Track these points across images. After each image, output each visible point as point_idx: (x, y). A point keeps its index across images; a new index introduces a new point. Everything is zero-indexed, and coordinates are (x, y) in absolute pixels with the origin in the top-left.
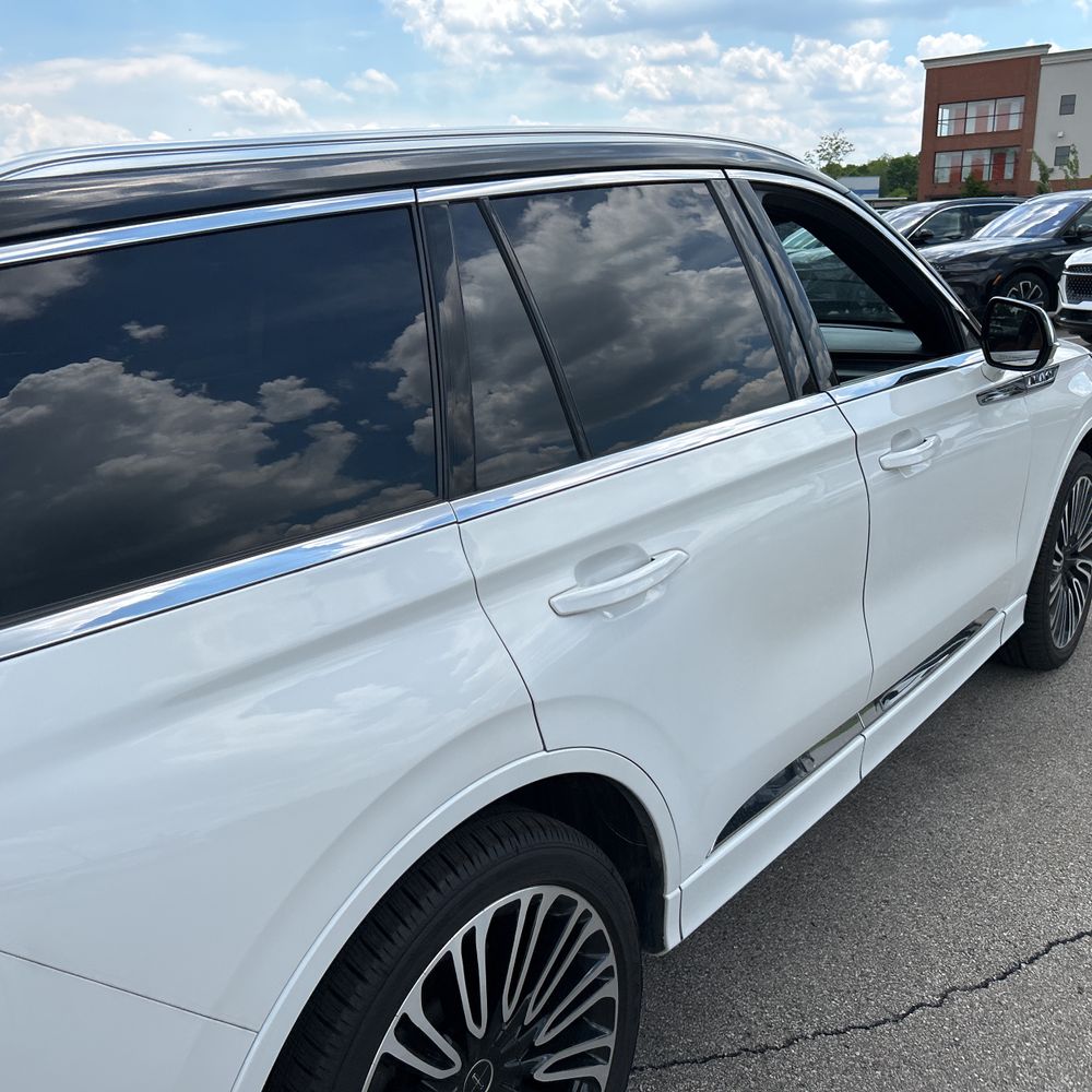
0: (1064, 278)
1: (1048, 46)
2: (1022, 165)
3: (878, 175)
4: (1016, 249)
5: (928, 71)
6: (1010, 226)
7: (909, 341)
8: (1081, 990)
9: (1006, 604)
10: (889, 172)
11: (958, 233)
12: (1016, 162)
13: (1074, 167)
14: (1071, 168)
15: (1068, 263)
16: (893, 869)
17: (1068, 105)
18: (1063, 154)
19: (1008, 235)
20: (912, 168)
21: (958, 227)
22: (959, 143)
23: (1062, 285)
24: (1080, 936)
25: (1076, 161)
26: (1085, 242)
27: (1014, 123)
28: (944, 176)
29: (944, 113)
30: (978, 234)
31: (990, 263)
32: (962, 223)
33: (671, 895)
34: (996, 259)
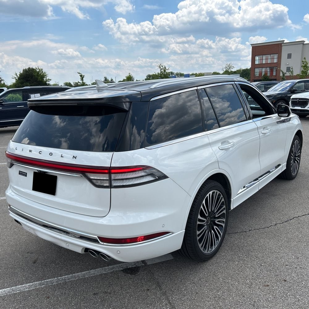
0: (290, 101)
1: (284, 41)
2: (278, 71)
3: (239, 74)
4: (279, 94)
5: (252, 47)
6: (277, 88)
7: (264, 112)
8: (299, 223)
9: (283, 164)
10: (242, 73)
11: (263, 90)
12: (276, 71)
13: (292, 72)
14: (291, 73)
15: (291, 98)
16: (264, 209)
17: (289, 56)
18: (288, 69)
19: (276, 90)
20: (248, 72)
21: (263, 88)
22: (261, 66)
23: (290, 103)
24: (299, 217)
25: (292, 71)
26: (295, 93)
27: (275, 61)
28: (257, 74)
29: (257, 58)
30: (269, 90)
31: (272, 97)
32: (264, 87)
33: (232, 200)
34: (273, 97)
